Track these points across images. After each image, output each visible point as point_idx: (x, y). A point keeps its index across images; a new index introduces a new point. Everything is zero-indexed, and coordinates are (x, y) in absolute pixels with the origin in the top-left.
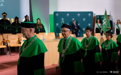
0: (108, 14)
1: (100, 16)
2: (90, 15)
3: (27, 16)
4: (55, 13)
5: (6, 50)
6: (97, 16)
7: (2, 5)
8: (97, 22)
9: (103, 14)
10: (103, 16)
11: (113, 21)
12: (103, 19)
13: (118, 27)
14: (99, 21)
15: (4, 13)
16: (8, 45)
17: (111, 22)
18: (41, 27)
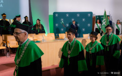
0: (107, 14)
1: (99, 16)
2: (89, 15)
3: (26, 17)
4: (55, 13)
5: (5, 52)
6: (96, 16)
7: (1, 6)
8: (97, 22)
9: (102, 14)
10: (103, 16)
11: (113, 22)
12: (102, 19)
13: (118, 27)
14: (98, 21)
15: (4, 14)
16: (8, 47)
17: (111, 22)
18: (40, 28)
